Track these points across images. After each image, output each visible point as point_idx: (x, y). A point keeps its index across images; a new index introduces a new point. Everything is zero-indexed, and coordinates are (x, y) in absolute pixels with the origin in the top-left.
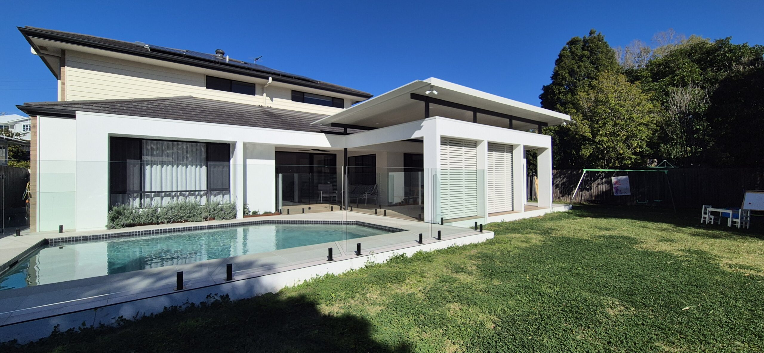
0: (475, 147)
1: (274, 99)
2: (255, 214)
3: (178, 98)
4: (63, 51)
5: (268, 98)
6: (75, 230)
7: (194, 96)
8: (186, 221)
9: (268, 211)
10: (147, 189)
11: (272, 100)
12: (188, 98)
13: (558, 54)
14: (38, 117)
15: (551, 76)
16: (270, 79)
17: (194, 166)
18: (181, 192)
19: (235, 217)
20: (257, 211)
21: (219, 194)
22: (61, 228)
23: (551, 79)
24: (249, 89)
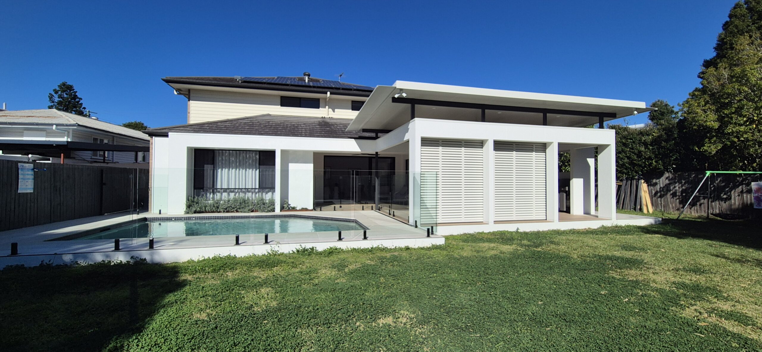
0: (481, 147)
1: (336, 110)
2: (294, 209)
3: (256, 117)
4: (189, 90)
5: (330, 110)
6: (167, 214)
7: (270, 114)
8: (237, 211)
9: (304, 207)
10: (219, 186)
11: (334, 111)
12: (265, 116)
13: (728, 15)
14: (154, 137)
15: (715, 46)
16: (329, 93)
17: (251, 170)
18: (241, 189)
19: (274, 211)
20: (296, 206)
21: (269, 192)
22: (160, 211)
23: (714, 50)
24: (315, 104)
